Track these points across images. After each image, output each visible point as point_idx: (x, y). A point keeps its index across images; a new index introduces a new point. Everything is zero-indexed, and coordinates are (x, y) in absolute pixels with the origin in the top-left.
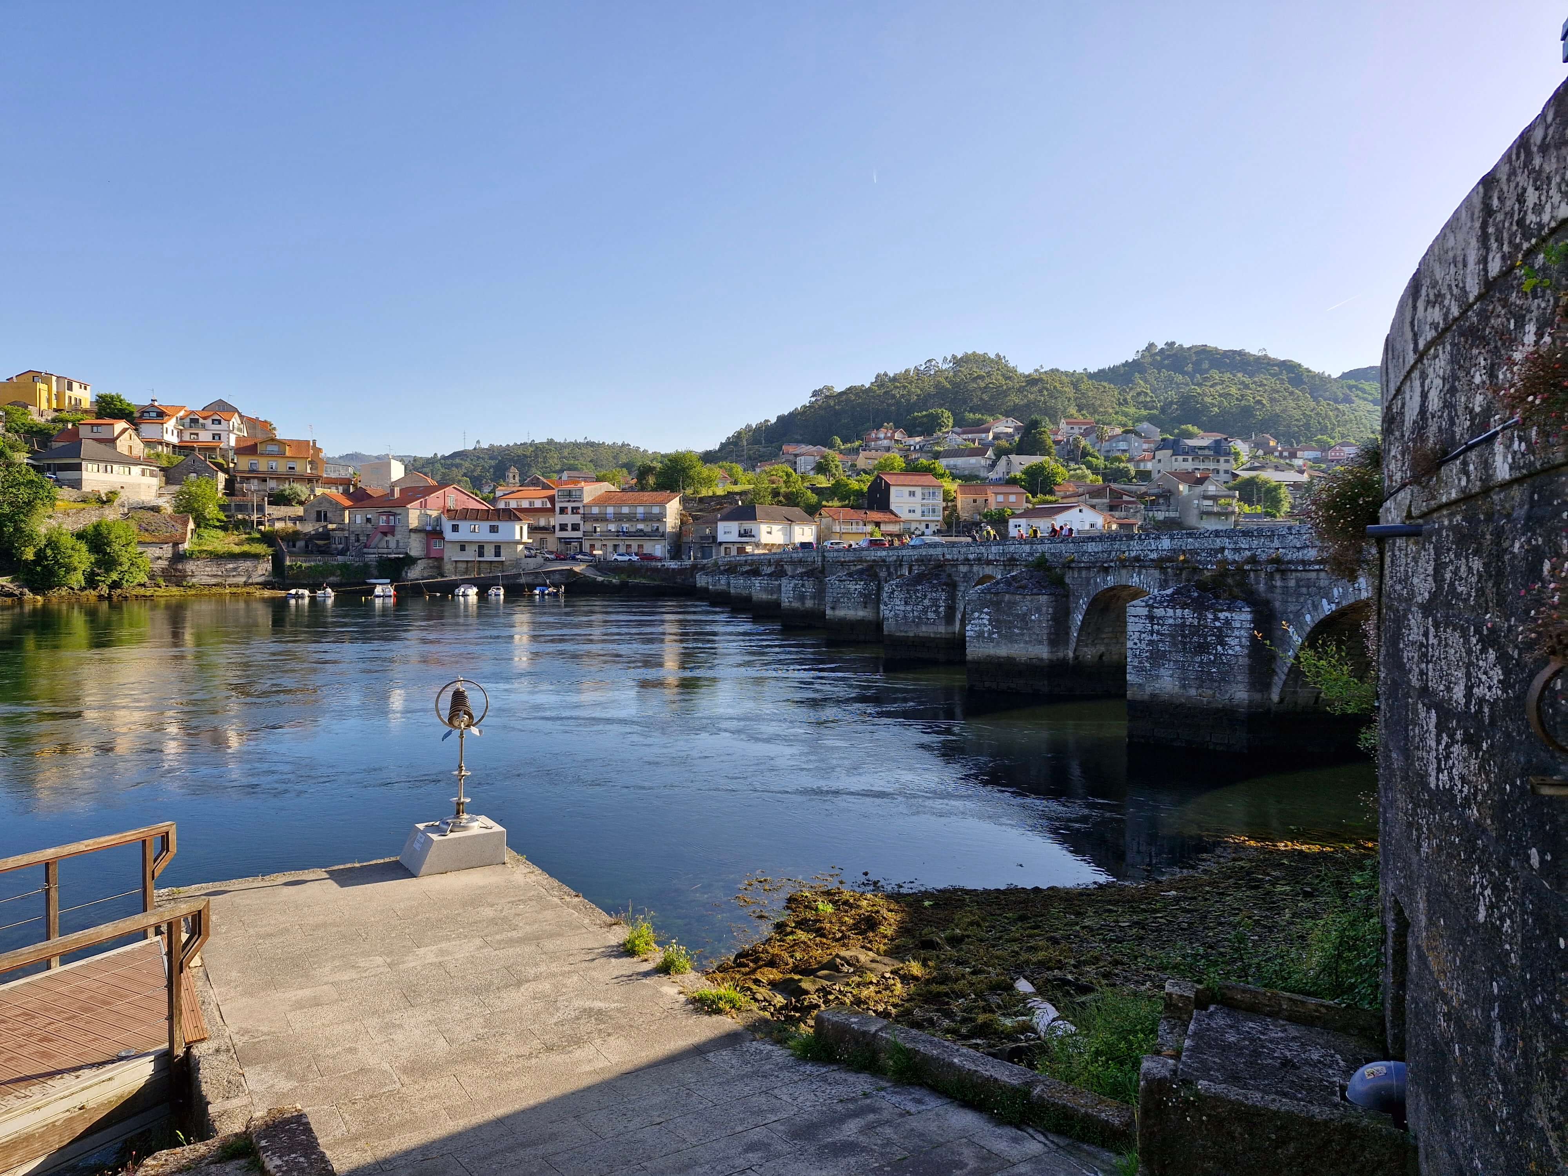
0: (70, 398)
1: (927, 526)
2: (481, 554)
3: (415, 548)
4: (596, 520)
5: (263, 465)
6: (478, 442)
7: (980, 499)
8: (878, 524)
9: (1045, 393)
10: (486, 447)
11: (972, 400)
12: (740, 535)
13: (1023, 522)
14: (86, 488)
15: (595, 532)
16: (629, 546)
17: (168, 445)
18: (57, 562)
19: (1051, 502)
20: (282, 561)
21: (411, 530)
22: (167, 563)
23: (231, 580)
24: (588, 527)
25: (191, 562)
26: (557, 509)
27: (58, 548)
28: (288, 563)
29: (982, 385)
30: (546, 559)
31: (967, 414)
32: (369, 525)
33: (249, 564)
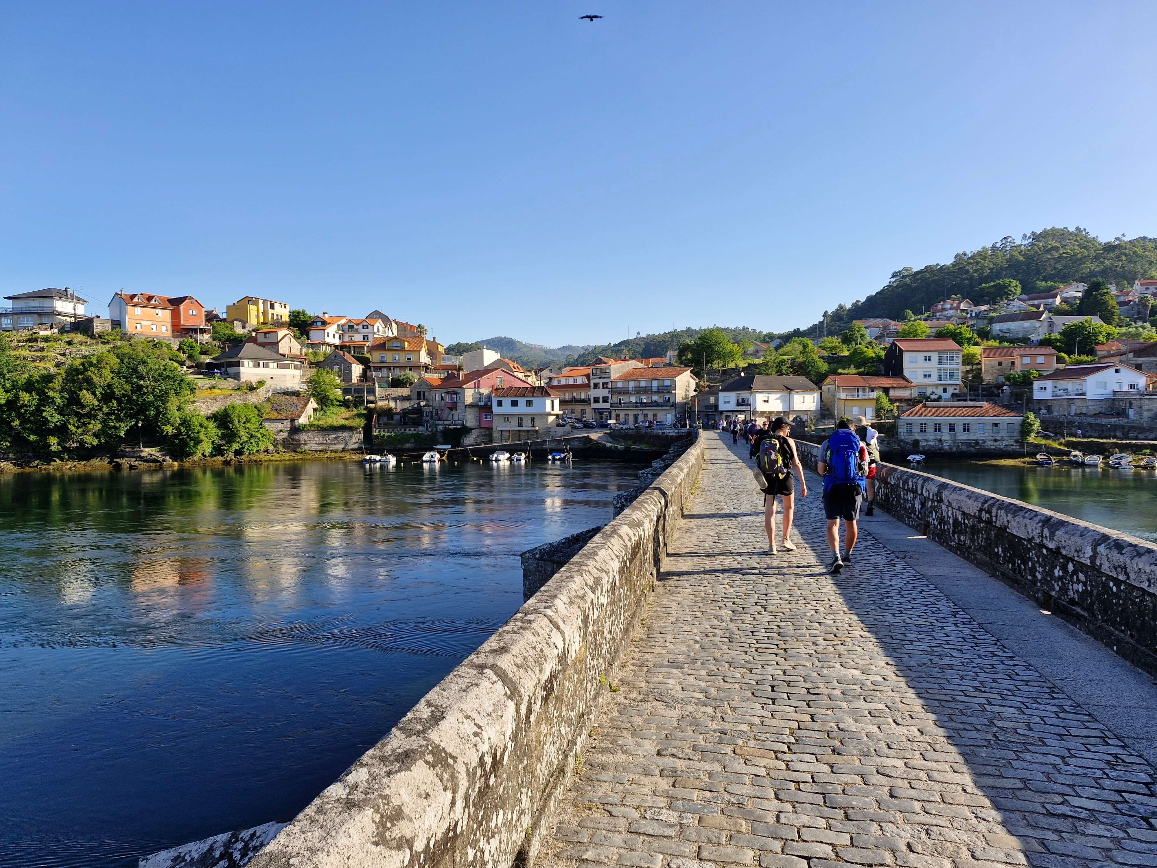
0: (273, 314)
1: (945, 390)
2: (520, 425)
3: (470, 419)
4: (620, 393)
5: (389, 357)
6: (638, 333)
7: (1006, 361)
8: (886, 390)
9: (1124, 258)
10: (644, 336)
11: (1045, 270)
12: (738, 404)
13: (1049, 384)
14: (243, 379)
15: (620, 403)
16: (646, 415)
17: (329, 345)
18: (189, 436)
19: (1086, 363)
20: (371, 431)
21: (466, 406)
22: (286, 434)
23: (332, 447)
24: (615, 399)
25: (304, 434)
26: (592, 385)
27: (190, 426)
28: (375, 433)
29: (1056, 255)
30: (574, 428)
31: (1038, 282)
32: (443, 402)
33: (346, 434)
